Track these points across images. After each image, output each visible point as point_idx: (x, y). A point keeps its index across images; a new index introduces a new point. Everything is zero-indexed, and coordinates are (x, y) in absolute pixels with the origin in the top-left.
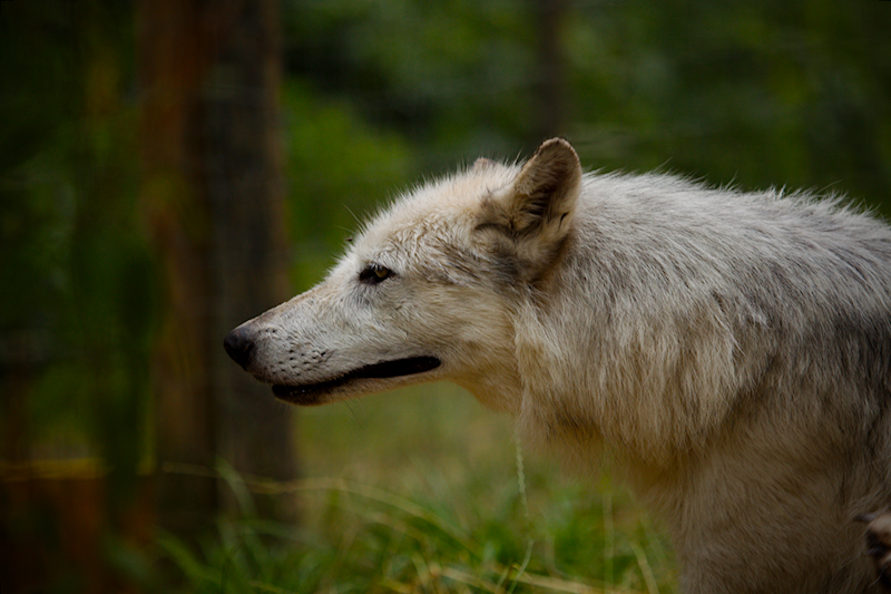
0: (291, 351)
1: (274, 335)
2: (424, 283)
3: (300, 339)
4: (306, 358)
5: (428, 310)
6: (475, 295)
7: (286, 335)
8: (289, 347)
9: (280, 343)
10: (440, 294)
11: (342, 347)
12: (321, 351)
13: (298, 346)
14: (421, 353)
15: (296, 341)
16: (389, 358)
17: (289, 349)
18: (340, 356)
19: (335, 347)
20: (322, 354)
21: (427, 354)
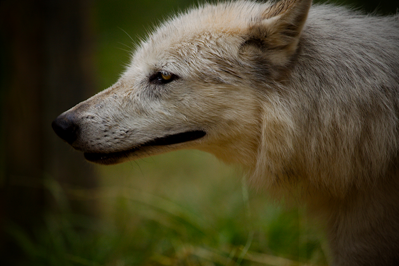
0: (105, 131)
1: (93, 120)
2: (202, 83)
3: (111, 122)
4: (116, 135)
5: (203, 101)
6: (237, 89)
7: (101, 120)
8: (104, 128)
9: (98, 126)
10: (213, 90)
11: (140, 127)
12: (126, 130)
13: (110, 127)
14: (194, 128)
15: (109, 124)
16: (172, 133)
17: (104, 130)
18: (139, 133)
19: (135, 127)
20: (127, 132)
21: (198, 129)
